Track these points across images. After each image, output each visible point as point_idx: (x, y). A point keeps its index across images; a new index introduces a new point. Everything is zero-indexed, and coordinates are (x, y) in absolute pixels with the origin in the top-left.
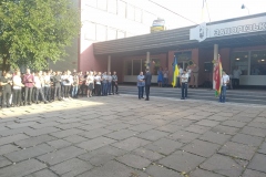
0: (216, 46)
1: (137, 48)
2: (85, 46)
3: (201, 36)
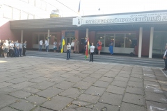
0: (87, 30)
1: (41, 27)
3: (79, 23)
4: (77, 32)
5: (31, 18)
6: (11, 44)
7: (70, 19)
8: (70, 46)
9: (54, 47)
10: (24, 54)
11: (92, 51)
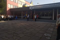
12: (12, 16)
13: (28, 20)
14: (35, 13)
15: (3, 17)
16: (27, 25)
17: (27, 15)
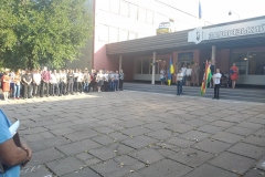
0: (213, 48)
1: (144, 49)
2: (98, 46)
3: (198, 38)
4: (196, 53)
5: (132, 37)
6: (106, 75)
7: (185, 34)
8: (182, 74)
9: (162, 77)
10: (121, 88)
11: (217, 82)
12: (112, 76)
13: (180, 92)
14: (213, 58)
15: (79, 80)
16: (176, 116)
17: (178, 71)
